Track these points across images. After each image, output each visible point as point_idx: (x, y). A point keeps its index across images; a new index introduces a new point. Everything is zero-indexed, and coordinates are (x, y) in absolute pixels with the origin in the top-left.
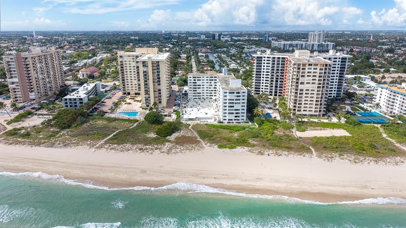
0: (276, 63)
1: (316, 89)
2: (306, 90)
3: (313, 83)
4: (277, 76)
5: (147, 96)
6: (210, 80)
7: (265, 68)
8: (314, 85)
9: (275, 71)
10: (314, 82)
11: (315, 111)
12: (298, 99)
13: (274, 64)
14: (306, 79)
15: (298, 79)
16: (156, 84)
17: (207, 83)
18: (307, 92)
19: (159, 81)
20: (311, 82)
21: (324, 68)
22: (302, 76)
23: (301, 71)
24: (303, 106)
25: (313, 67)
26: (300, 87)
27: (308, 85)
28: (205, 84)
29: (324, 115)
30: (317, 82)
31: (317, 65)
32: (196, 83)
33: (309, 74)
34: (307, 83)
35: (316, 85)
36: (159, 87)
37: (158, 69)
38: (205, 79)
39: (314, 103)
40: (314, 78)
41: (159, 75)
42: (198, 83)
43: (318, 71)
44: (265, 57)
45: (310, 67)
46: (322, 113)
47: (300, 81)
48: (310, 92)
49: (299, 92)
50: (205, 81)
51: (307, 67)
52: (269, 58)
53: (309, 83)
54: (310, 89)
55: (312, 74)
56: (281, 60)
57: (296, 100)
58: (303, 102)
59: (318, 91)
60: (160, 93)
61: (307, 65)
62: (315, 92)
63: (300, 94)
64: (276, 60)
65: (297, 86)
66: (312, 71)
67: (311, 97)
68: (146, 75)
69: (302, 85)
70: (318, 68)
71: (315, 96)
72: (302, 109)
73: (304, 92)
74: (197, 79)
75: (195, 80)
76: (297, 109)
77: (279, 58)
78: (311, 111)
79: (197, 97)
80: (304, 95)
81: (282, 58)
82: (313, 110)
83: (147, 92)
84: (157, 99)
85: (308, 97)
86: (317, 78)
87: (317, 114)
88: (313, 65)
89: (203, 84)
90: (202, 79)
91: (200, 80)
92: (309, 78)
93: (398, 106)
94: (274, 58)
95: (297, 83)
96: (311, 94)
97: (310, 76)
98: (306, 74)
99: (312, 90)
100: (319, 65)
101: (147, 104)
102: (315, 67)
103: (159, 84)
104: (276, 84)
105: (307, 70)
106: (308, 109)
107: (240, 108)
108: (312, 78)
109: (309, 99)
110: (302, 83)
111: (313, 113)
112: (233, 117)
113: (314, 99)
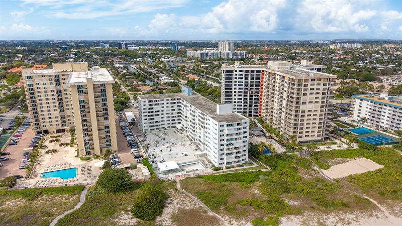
0: (249, 77)
1: (319, 109)
2: (309, 111)
3: (316, 102)
4: (252, 92)
5: (87, 138)
6: (172, 103)
7: (237, 83)
8: (317, 104)
9: (249, 88)
10: (317, 100)
11: (318, 136)
12: (299, 122)
13: (247, 79)
14: (308, 98)
15: (298, 98)
16: (102, 119)
17: (168, 107)
18: (309, 113)
19: (107, 114)
20: (314, 100)
21: (328, 83)
22: (305, 94)
23: (303, 88)
24: (304, 130)
25: (316, 82)
26: (302, 107)
27: (311, 105)
28: (165, 109)
29: (326, 139)
30: (320, 100)
31: (320, 80)
32: (152, 108)
33: (312, 92)
34: (310, 102)
35: (319, 105)
36: (106, 123)
37: (103, 95)
38: (165, 102)
39: (317, 125)
40: (317, 96)
41: (105, 105)
42: (156, 108)
43: (321, 87)
44: (236, 71)
45: (313, 82)
46: (324, 137)
47: (302, 101)
48: (312, 113)
49: (301, 114)
50: (165, 105)
51: (310, 82)
52: (243, 71)
53: (312, 102)
55: (315, 91)
56: (255, 73)
59: (321, 111)
60: (108, 132)
61: (310, 80)
62: (318, 113)
63: (302, 116)
64: (250, 74)
65: (298, 107)
66: (315, 87)
67: (314, 119)
68: (84, 106)
69: (304, 106)
70: (322, 83)
71: (318, 117)
72: (304, 134)
73: (306, 114)
74: (153, 103)
75: (151, 105)
76: (298, 135)
77: (253, 71)
78: (314, 135)
79: (155, 128)
80: (306, 118)
81: (257, 71)
82: (316, 134)
83: (87, 132)
84: (104, 140)
85: (310, 119)
86: (320, 96)
87: (320, 138)
88: (316, 80)
89: (162, 109)
90: (160, 102)
91: (158, 104)
92: (311, 96)
94: (247, 71)
95: (298, 103)
96: (314, 115)
97: (313, 94)
98: (309, 92)
99: (314, 111)
100: (322, 80)
101: (88, 150)
102: (319, 82)
103: (106, 119)
105: (309, 87)
106: (310, 134)
107: (241, 145)
108: (315, 96)
109: (311, 122)
110: (304, 103)
111: (315, 138)
112: (232, 159)
113: (317, 121)
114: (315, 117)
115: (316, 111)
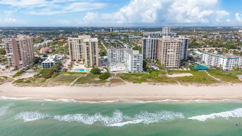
0: (153, 42)
2: (171, 55)
3: (174, 52)
4: (154, 49)
5: (88, 60)
6: (120, 52)
9: (153, 47)
11: (175, 65)
14: (171, 50)
15: (166, 50)
16: (93, 54)
18: (171, 56)
19: (95, 52)
21: (179, 44)
22: (169, 48)
23: (168, 46)
26: (168, 53)
28: (117, 54)
29: (179, 67)
30: (176, 51)
31: (176, 42)
32: (113, 53)
33: (172, 47)
37: (94, 46)
39: (175, 61)
41: (95, 49)
44: (148, 40)
46: (179, 66)
47: (168, 51)
48: (172, 56)
49: (167, 56)
52: (150, 40)
53: (172, 52)
54: (173, 55)
56: (156, 41)
57: (166, 60)
58: (169, 61)
60: (95, 59)
61: (171, 43)
63: (168, 57)
65: (166, 53)
66: (173, 45)
67: (173, 58)
68: (88, 49)
70: (176, 44)
71: (175, 58)
72: (169, 64)
73: (170, 56)
74: (113, 51)
76: (166, 65)
79: (113, 61)
80: (170, 58)
84: (94, 62)
85: (172, 58)
86: (176, 49)
87: (176, 67)
88: (173, 43)
93: (213, 62)
94: (152, 40)
95: (166, 51)
96: (173, 57)
97: (172, 48)
101: (89, 65)
103: (95, 54)
104: (154, 53)
105: (171, 45)
106: (172, 65)
107: (140, 65)
108: (173, 49)
109: (172, 59)
110: (169, 52)
111: (174, 66)
112: (136, 69)
113: (175, 60)
114: (174, 58)
115: (174, 55)
